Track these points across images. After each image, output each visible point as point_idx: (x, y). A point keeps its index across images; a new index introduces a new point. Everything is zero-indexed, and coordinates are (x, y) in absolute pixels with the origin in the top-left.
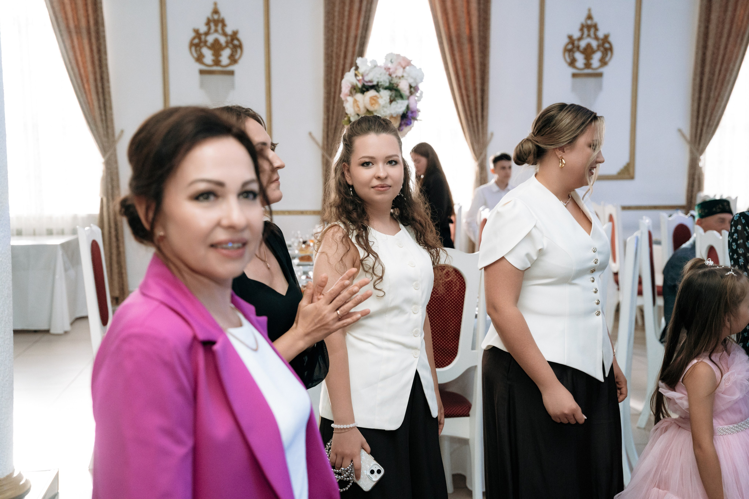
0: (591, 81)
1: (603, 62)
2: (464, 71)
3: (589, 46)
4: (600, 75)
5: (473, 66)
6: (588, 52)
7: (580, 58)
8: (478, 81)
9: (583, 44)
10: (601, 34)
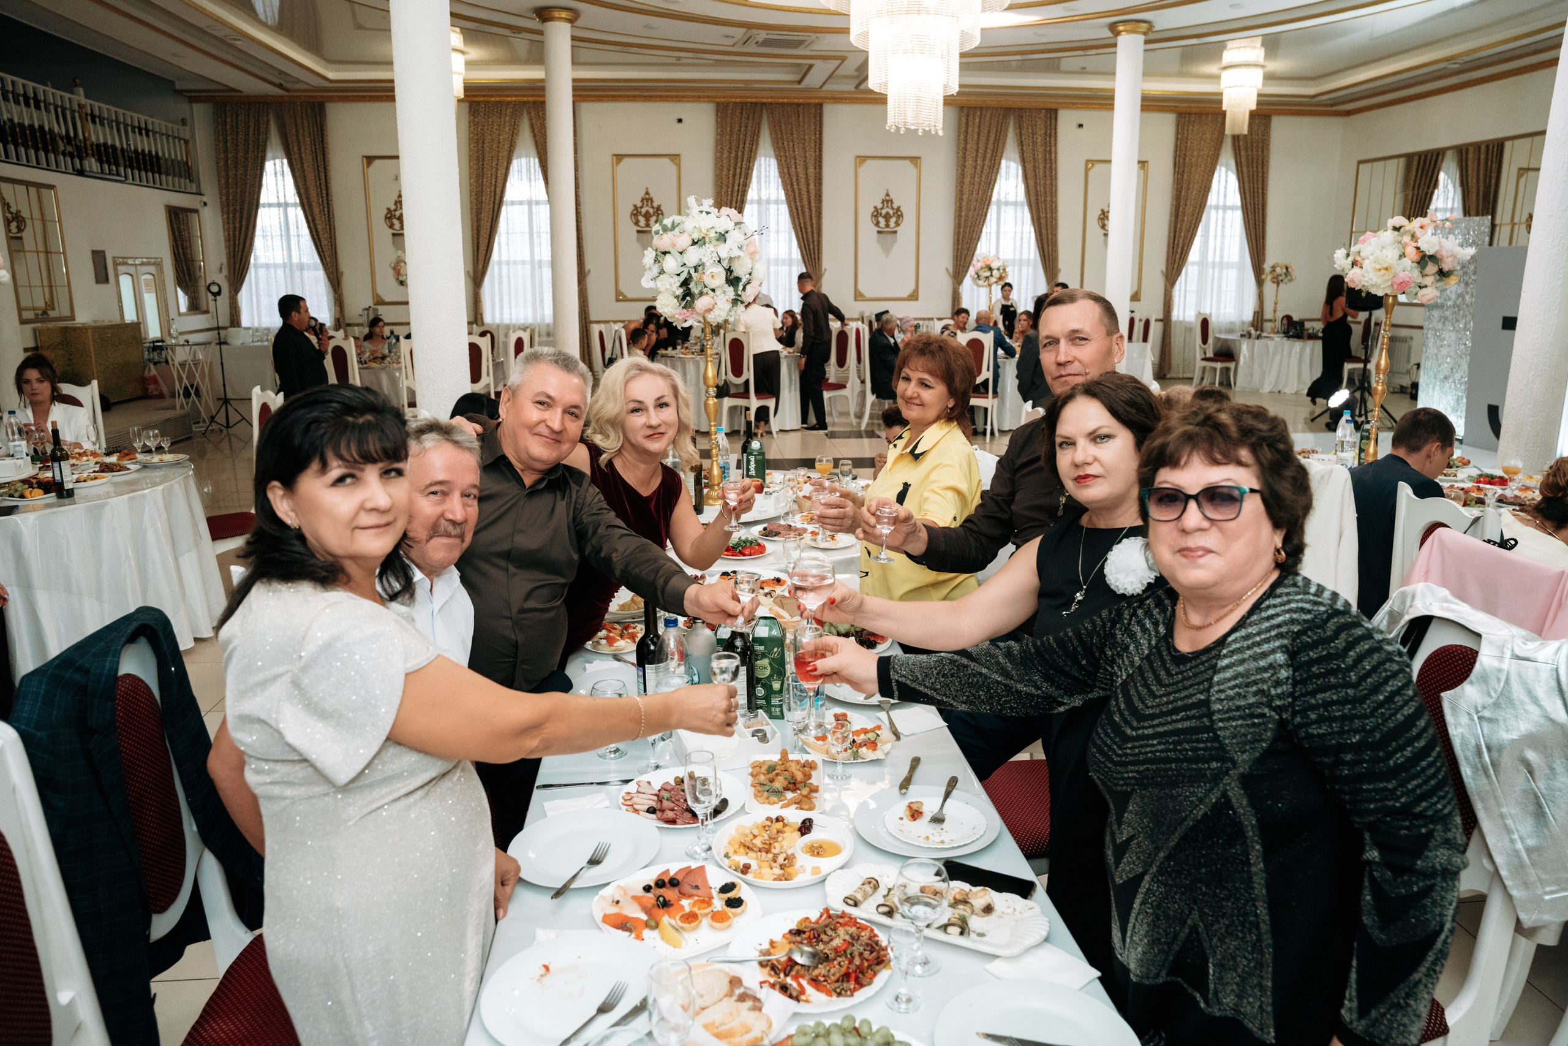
0: (890, 237)
1: (897, 224)
2: (806, 229)
3: (888, 213)
4: (896, 232)
5: (812, 225)
6: (887, 217)
7: (882, 221)
8: (815, 235)
9: (884, 212)
10: (895, 206)
